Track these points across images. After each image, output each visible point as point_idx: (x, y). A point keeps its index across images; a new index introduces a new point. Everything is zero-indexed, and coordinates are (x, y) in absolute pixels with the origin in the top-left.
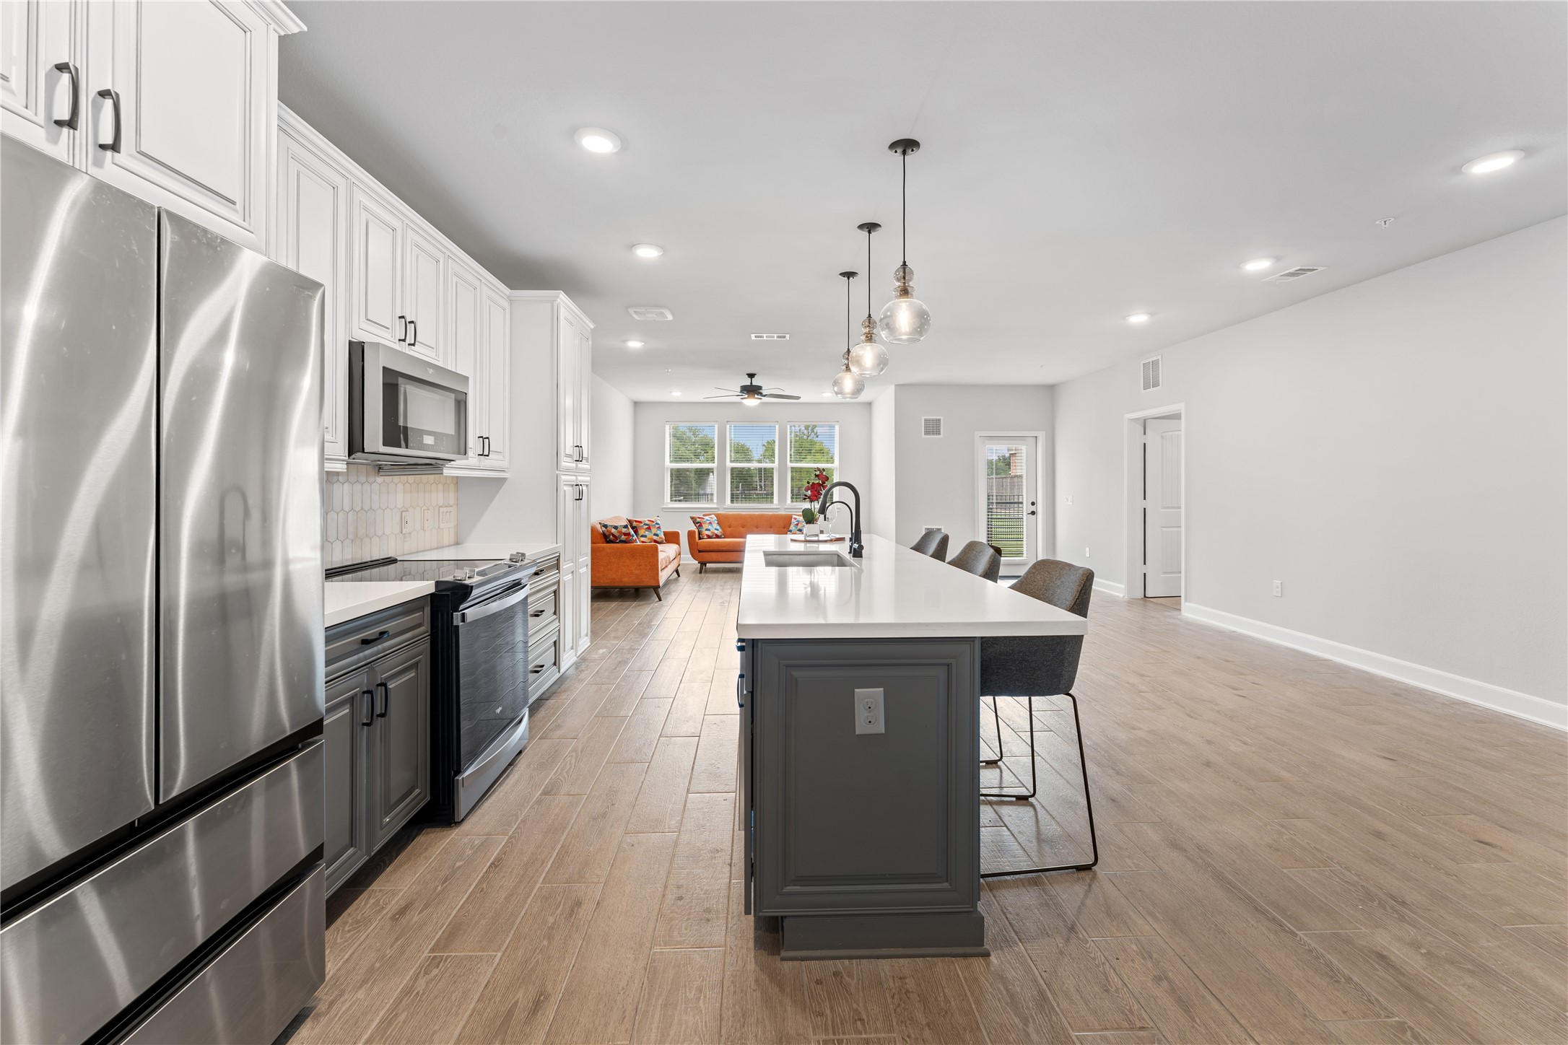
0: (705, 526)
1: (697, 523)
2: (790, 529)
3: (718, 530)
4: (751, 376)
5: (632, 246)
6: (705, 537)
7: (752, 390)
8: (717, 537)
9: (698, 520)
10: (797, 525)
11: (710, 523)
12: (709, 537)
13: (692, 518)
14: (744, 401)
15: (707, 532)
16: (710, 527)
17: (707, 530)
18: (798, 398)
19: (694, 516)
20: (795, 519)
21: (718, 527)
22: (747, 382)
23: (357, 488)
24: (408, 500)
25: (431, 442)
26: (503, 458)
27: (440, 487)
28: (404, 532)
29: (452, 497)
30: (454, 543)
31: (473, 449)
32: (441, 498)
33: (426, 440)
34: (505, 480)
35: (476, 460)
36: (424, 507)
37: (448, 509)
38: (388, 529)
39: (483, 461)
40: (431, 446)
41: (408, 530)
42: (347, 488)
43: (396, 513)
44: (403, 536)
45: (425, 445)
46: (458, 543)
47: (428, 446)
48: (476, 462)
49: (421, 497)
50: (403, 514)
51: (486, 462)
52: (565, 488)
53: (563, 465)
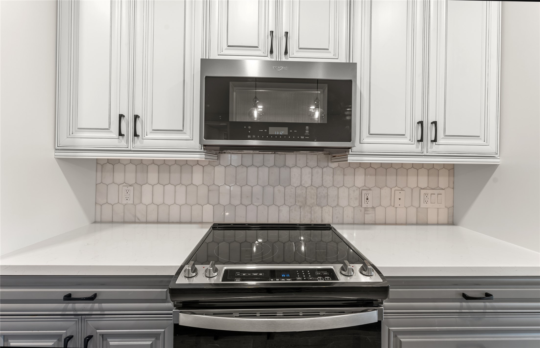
23: (307, 171)
24: (371, 181)
25: (283, 131)
26: (481, 142)
27: (423, 171)
28: (364, 205)
29: (443, 181)
30: (446, 222)
31: (408, 135)
32: (423, 181)
33: (273, 131)
34: (494, 167)
35: (414, 146)
36: (397, 188)
37: (434, 192)
38: (343, 202)
39: (431, 148)
40: (283, 136)
41: (370, 205)
42: (295, 172)
43: (354, 191)
44: (363, 210)
45: (274, 136)
46: (452, 223)
47: (278, 136)
48: (415, 148)
49: (391, 180)
50: (364, 192)
51: (435, 148)
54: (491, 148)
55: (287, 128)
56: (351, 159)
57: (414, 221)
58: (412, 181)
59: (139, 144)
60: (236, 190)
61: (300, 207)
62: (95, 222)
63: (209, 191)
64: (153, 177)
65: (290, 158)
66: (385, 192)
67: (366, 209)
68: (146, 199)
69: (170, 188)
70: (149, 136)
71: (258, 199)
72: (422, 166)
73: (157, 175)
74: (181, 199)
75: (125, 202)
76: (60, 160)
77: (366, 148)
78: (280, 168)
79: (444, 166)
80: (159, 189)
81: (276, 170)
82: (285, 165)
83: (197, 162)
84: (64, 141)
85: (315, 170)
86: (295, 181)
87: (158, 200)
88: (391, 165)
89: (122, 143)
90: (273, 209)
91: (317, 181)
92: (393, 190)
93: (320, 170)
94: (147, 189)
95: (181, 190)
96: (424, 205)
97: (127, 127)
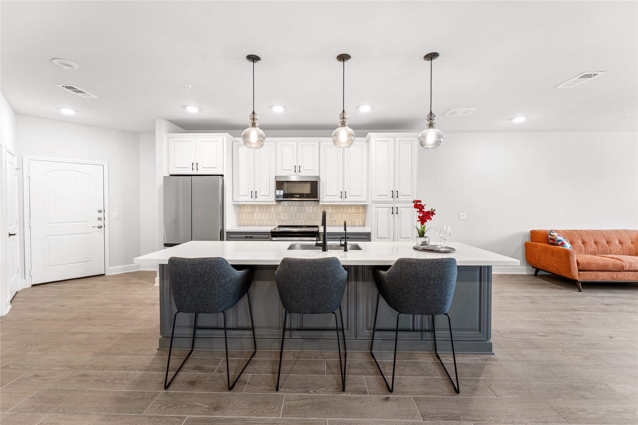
23: (311, 207)
24: (334, 211)
26: (362, 198)
27: (353, 207)
28: (332, 219)
29: (361, 211)
30: (362, 225)
31: (338, 196)
32: (353, 211)
34: (367, 205)
35: (340, 199)
36: (344, 213)
37: (358, 214)
39: (345, 199)
40: (298, 197)
41: (334, 219)
42: (307, 208)
44: (331, 221)
45: (296, 197)
46: (364, 226)
47: (297, 197)
48: (340, 200)
49: (342, 210)
50: (332, 215)
52: (377, 209)
53: (374, 199)
54: (365, 200)
55: (299, 195)
56: (320, 203)
58: (349, 210)
59: (257, 200)
60: (286, 214)
61: (309, 220)
62: (238, 225)
63: (276, 215)
64: (257, 210)
65: (304, 202)
66: (339, 214)
67: (332, 221)
68: (255, 218)
69: (263, 214)
70: (260, 197)
71: (294, 217)
73: (259, 209)
74: (267, 218)
75: (248, 219)
76: (234, 205)
77: (325, 200)
78: (301, 206)
79: (361, 205)
80: (259, 214)
81: (300, 207)
82: (303, 206)
83: (273, 205)
84: (235, 199)
85: (314, 207)
86: (307, 211)
87: (259, 218)
88: (342, 205)
89: (252, 199)
90: (299, 221)
91: (315, 211)
92: (342, 214)
93: (316, 207)
94: (255, 214)
95: (267, 214)
96: (353, 219)
97: (253, 195)
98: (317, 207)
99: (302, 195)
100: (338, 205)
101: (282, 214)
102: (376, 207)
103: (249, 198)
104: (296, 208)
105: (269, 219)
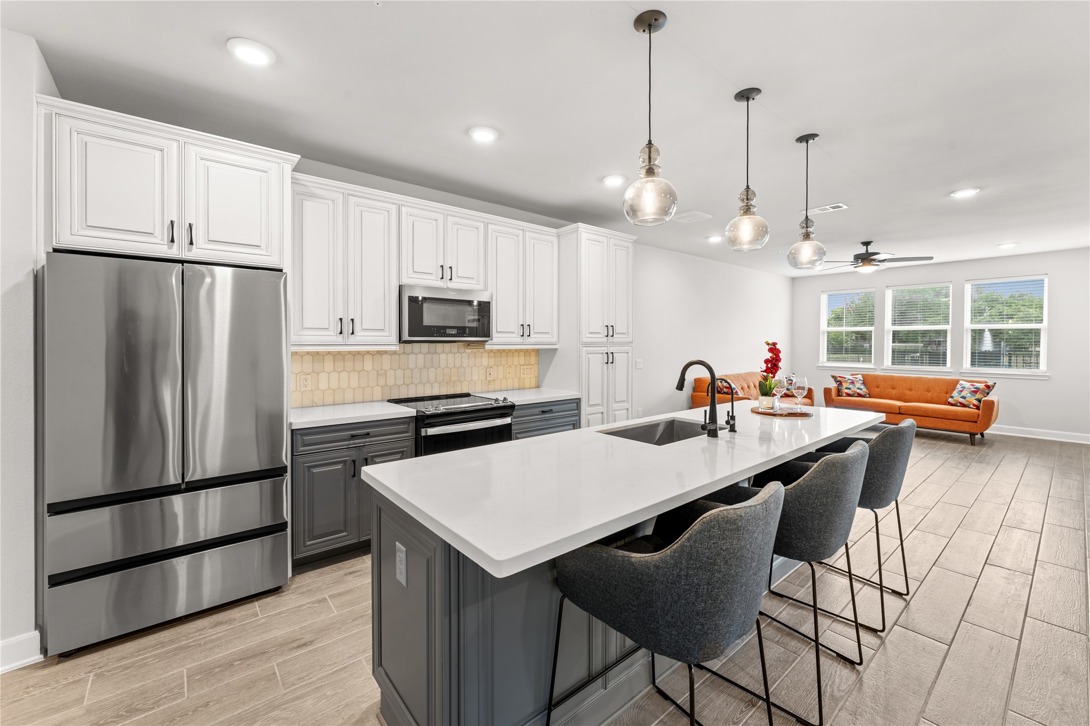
0: (845, 385)
1: (838, 381)
2: (953, 395)
3: (861, 389)
4: (867, 244)
5: (601, 179)
6: (845, 395)
7: (865, 258)
8: (860, 395)
9: (839, 379)
10: (961, 391)
11: (853, 383)
12: (848, 395)
13: (833, 377)
14: (857, 269)
15: (846, 391)
16: (851, 386)
17: (846, 388)
18: (931, 258)
19: (837, 375)
20: (961, 385)
21: (862, 387)
22: (862, 250)
23: (451, 356)
24: (492, 362)
25: (454, 332)
26: (551, 336)
27: (522, 354)
28: (488, 379)
29: (533, 359)
30: (534, 387)
31: (516, 332)
32: (522, 360)
33: (449, 331)
34: (556, 349)
35: (519, 339)
36: (507, 366)
37: (529, 367)
38: (475, 377)
39: (526, 340)
40: (454, 334)
41: (492, 379)
42: (443, 356)
43: (482, 369)
44: (487, 382)
45: (449, 334)
46: (538, 387)
47: (452, 334)
48: (520, 340)
49: (504, 360)
50: (488, 369)
51: (530, 340)
52: (589, 355)
53: (585, 340)
54: (554, 340)
55: (456, 330)
56: (487, 347)
57: (517, 388)
58: (516, 359)
59: (353, 339)
60: (400, 373)
63: (378, 375)
64: (329, 365)
65: (439, 346)
66: (501, 368)
67: (489, 382)
68: (323, 385)
69: (344, 375)
70: (360, 334)
71: (417, 379)
72: (521, 350)
73: (332, 364)
74: (354, 384)
75: (303, 389)
78: (432, 354)
79: (533, 350)
80: (334, 376)
81: (429, 356)
82: (436, 352)
85: (457, 355)
86: (443, 364)
87: (334, 384)
88: (504, 350)
89: (340, 339)
90: (428, 386)
91: (458, 364)
92: (505, 366)
93: (460, 355)
94: (323, 377)
96: (522, 376)
97: (348, 328)
98: (463, 354)
99: (462, 331)
100: (498, 350)
101: (391, 374)
102: (587, 353)
103: (331, 336)
104: (421, 357)
105: (359, 386)
